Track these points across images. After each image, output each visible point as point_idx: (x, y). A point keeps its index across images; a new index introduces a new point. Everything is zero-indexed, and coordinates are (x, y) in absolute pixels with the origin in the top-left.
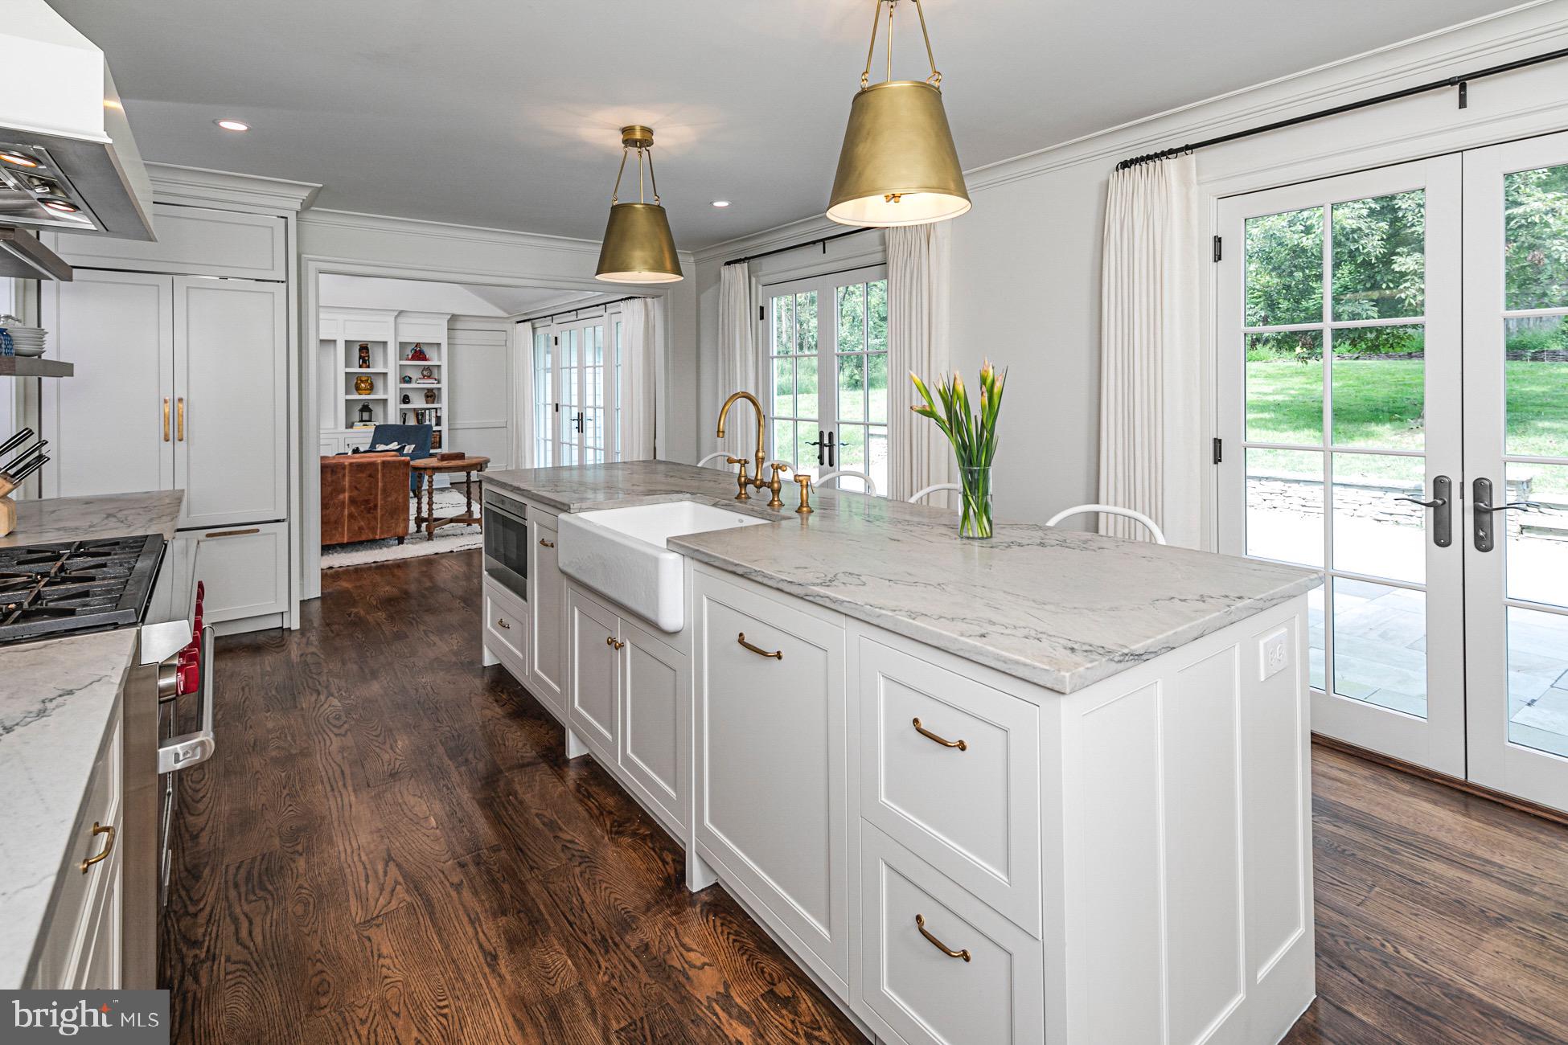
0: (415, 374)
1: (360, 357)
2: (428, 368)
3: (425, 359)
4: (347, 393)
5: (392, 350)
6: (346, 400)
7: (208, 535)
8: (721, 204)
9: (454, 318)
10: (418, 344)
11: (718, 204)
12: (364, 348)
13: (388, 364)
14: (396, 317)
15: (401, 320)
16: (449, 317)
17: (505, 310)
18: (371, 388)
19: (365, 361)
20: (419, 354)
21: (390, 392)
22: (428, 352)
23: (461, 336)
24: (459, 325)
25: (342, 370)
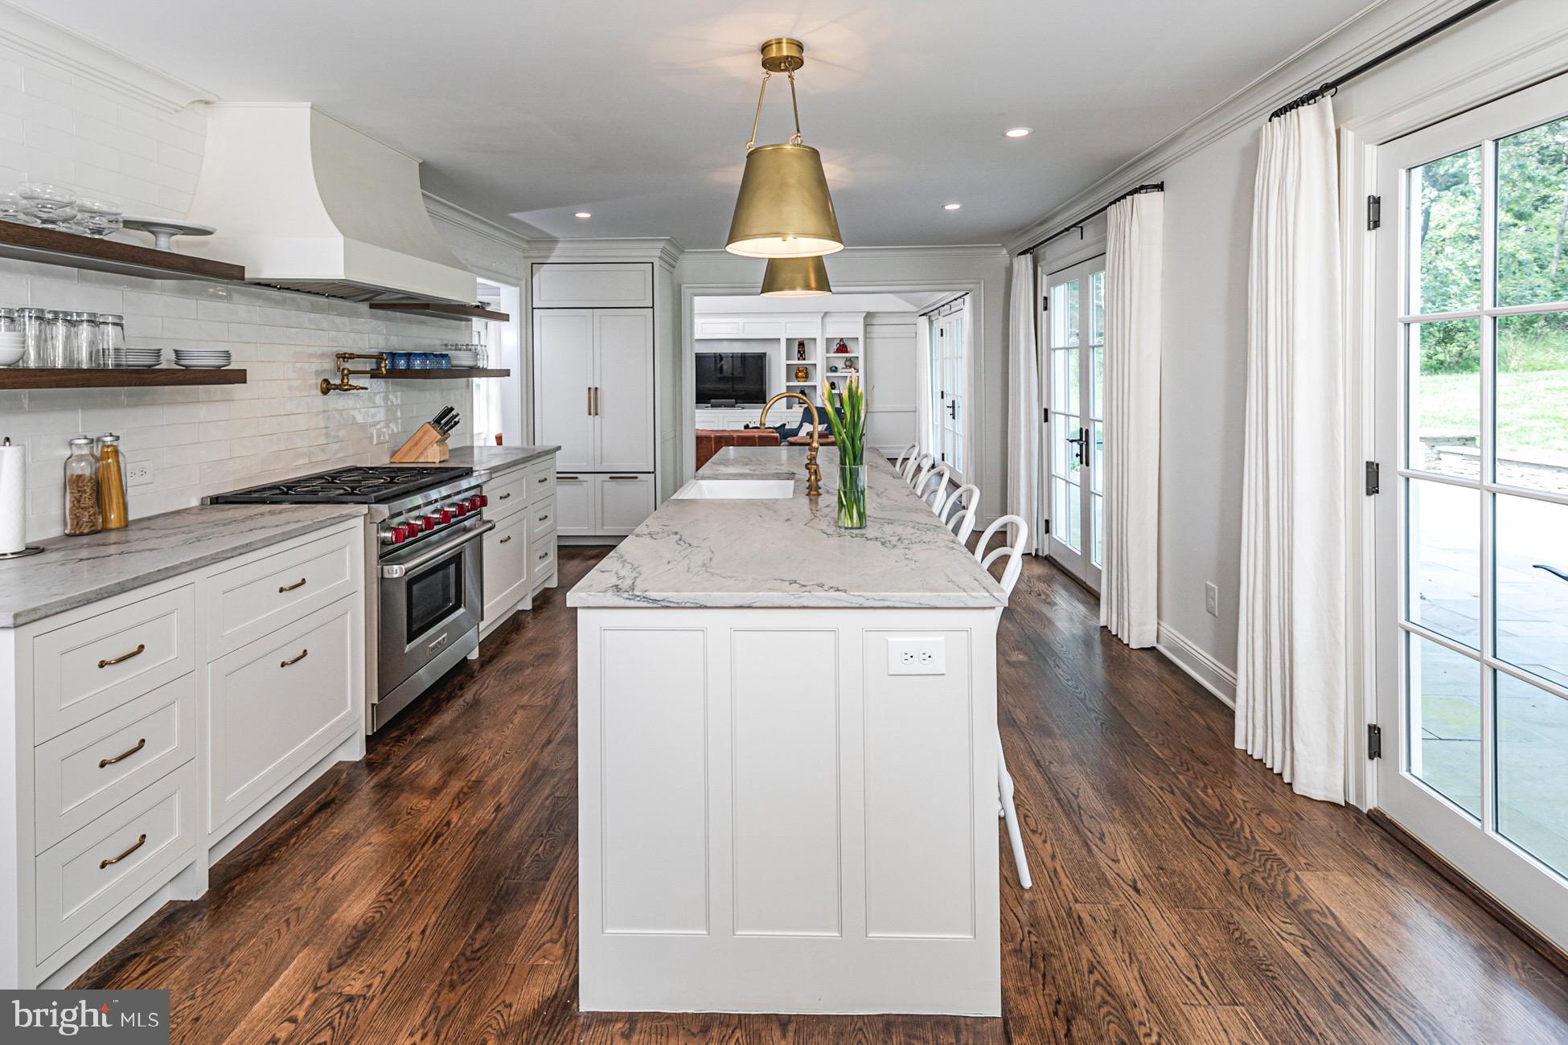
0: (840, 364)
1: (799, 352)
2: (849, 360)
3: (847, 352)
4: (788, 380)
5: (820, 346)
6: (788, 387)
7: (611, 478)
8: (952, 207)
9: (869, 316)
10: (842, 339)
11: (956, 206)
12: (801, 344)
13: (818, 356)
14: (823, 318)
15: (827, 319)
16: (864, 314)
17: (916, 306)
18: (806, 377)
19: (802, 355)
20: (842, 348)
21: (820, 380)
22: (849, 345)
23: (877, 331)
24: (875, 321)
25: (784, 362)
